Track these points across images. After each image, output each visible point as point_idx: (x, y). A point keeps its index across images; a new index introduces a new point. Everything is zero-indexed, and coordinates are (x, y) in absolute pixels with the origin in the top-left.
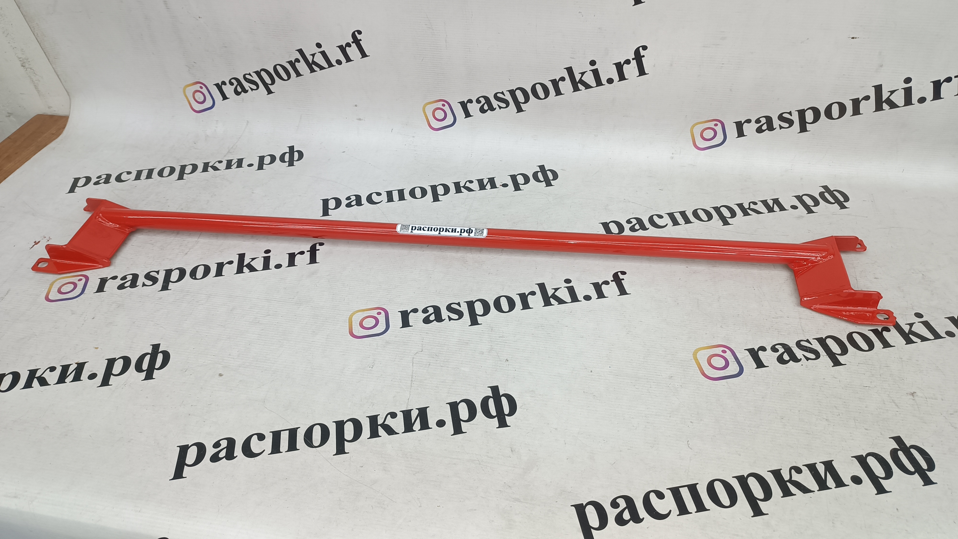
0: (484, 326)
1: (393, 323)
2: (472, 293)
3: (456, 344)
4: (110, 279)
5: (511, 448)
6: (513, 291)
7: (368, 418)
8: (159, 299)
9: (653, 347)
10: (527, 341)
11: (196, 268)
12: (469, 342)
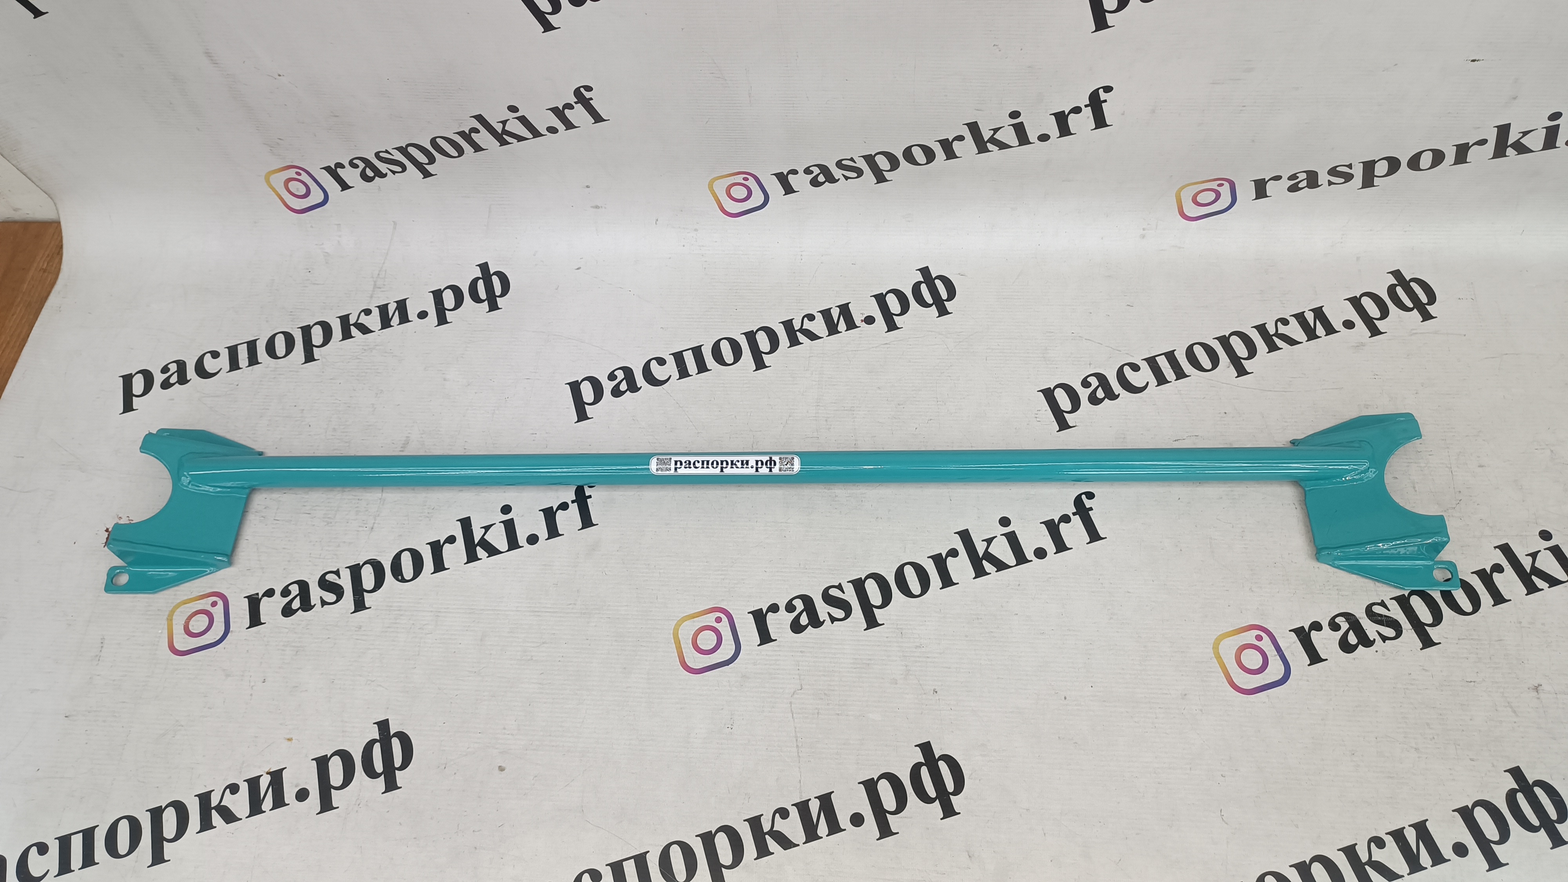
0: (888, 628)
1: (745, 636)
2: (857, 562)
3: (852, 668)
4: (263, 596)
5: (968, 852)
6: (922, 551)
7: (746, 822)
8: (357, 629)
9: (1152, 641)
10: (960, 649)
11: (397, 558)
12: (870, 662)
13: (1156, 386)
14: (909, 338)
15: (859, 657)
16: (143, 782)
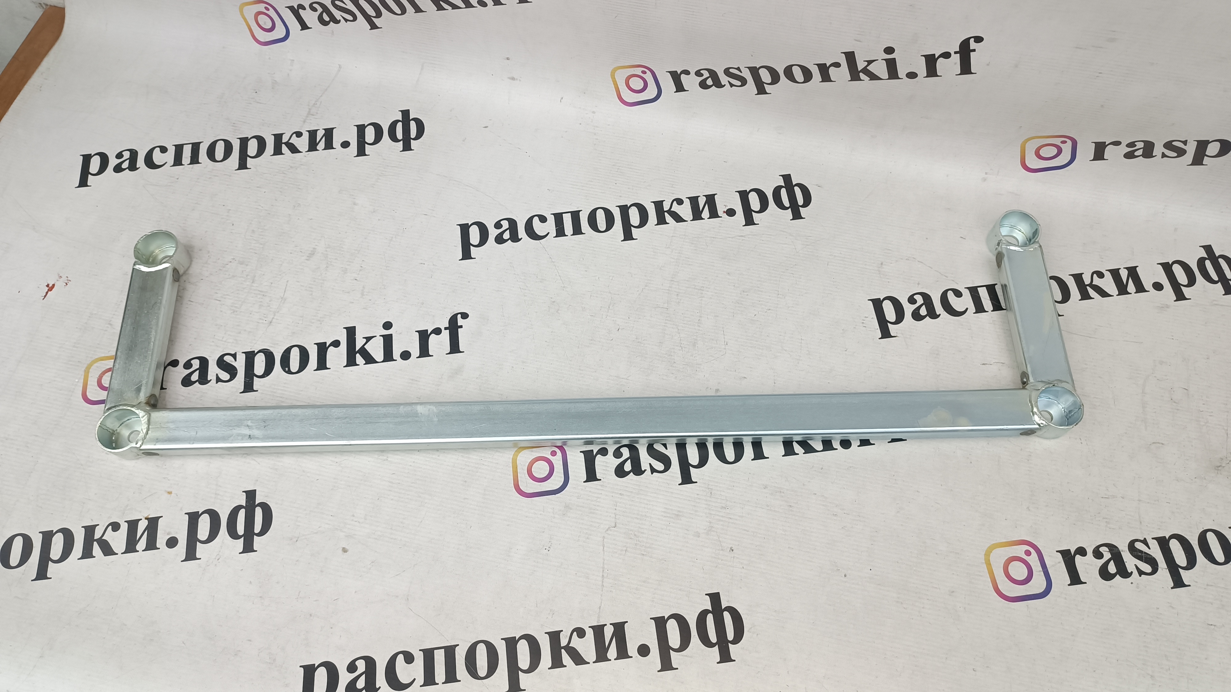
0: (700, 486)
1: (574, 472)
7: (547, 635)
10: (760, 516)
11: (288, 352)
12: (679, 514)
13: (974, 313)
14: (763, 234)
15: (670, 507)
16: (41, 507)
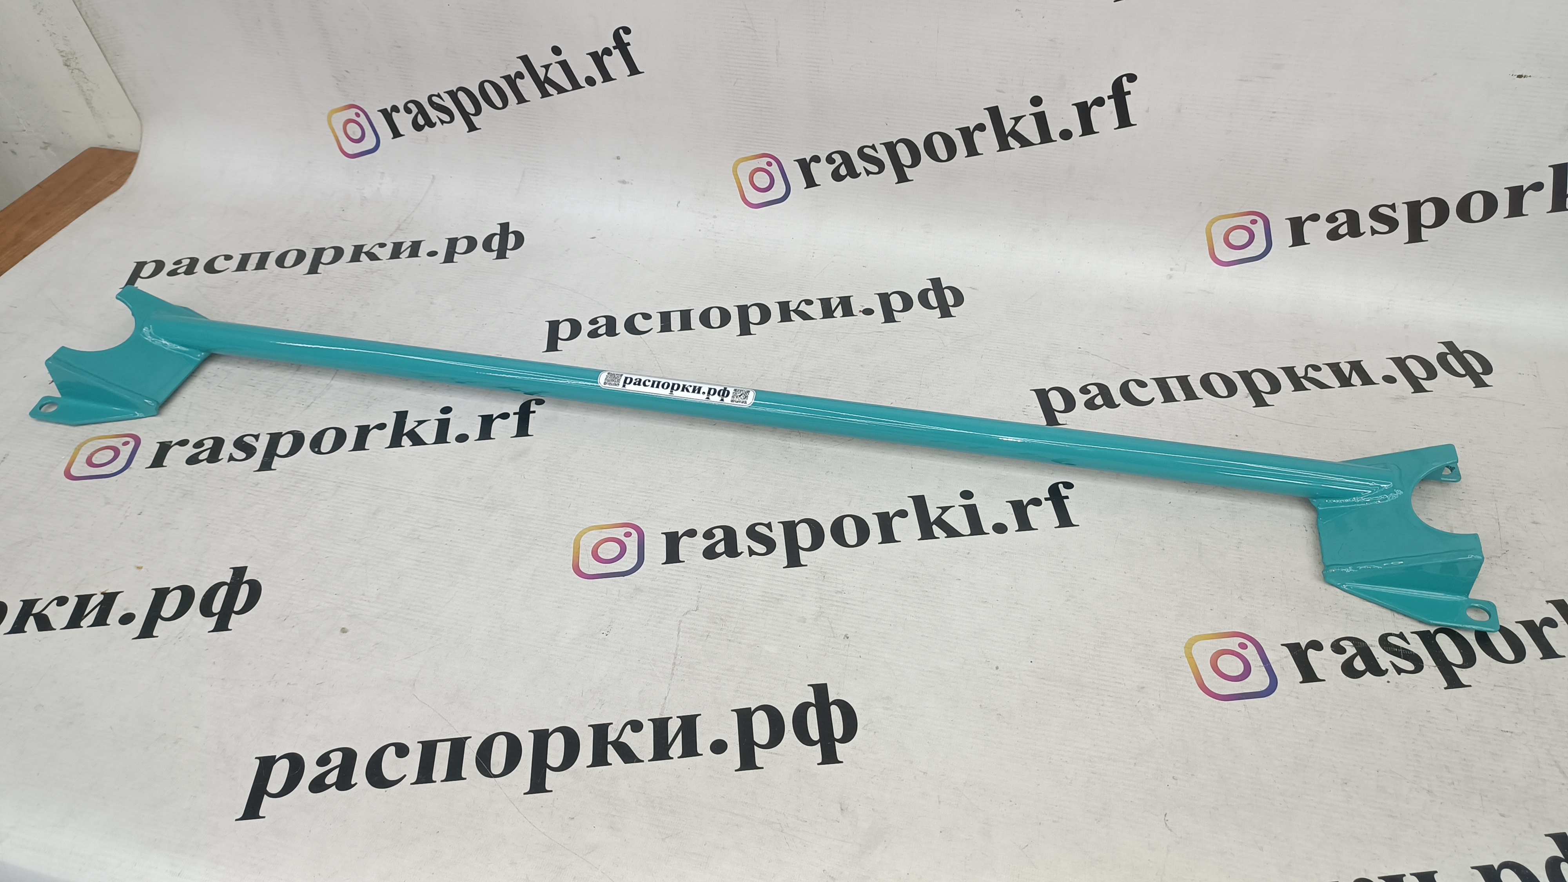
0: (810, 570)
1: (651, 553)
2: (795, 506)
3: (759, 600)
4: (176, 444)
5: (841, 804)
6: (868, 507)
7: (591, 728)
8: (254, 485)
9: (1112, 629)
10: (886, 602)
11: (321, 434)
12: (781, 598)
13: (1162, 403)
14: (905, 330)
15: (770, 591)
